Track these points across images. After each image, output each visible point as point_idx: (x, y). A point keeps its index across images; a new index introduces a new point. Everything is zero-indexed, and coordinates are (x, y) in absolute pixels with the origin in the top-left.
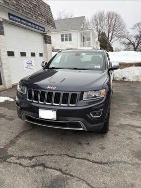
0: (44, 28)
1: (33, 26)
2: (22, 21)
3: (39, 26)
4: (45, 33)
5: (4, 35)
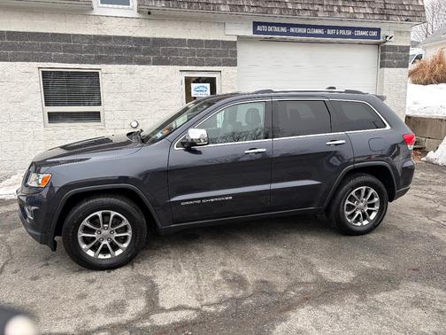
0: (378, 30)
1: (331, 32)
2: (292, 30)
3: (353, 29)
4: (381, 40)
5: (236, 65)
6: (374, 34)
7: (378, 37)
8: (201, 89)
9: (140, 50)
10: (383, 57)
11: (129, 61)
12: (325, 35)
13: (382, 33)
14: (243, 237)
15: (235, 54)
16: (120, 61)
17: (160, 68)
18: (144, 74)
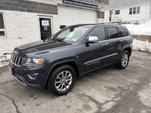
0: (97, 6)
1: (85, 5)
2: (75, 3)
3: (91, 5)
4: (98, 9)
5: (57, 14)
6: (96, 7)
7: (97, 8)
8: (45, 22)
9: (21, 5)
10: (98, 15)
11: (16, 10)
12: (84, 6)
13: (98, 7)
14: (96, 75)
15: (57, 10)
16: (12, 9)
17: (30, 13)
18: (23, 15)
